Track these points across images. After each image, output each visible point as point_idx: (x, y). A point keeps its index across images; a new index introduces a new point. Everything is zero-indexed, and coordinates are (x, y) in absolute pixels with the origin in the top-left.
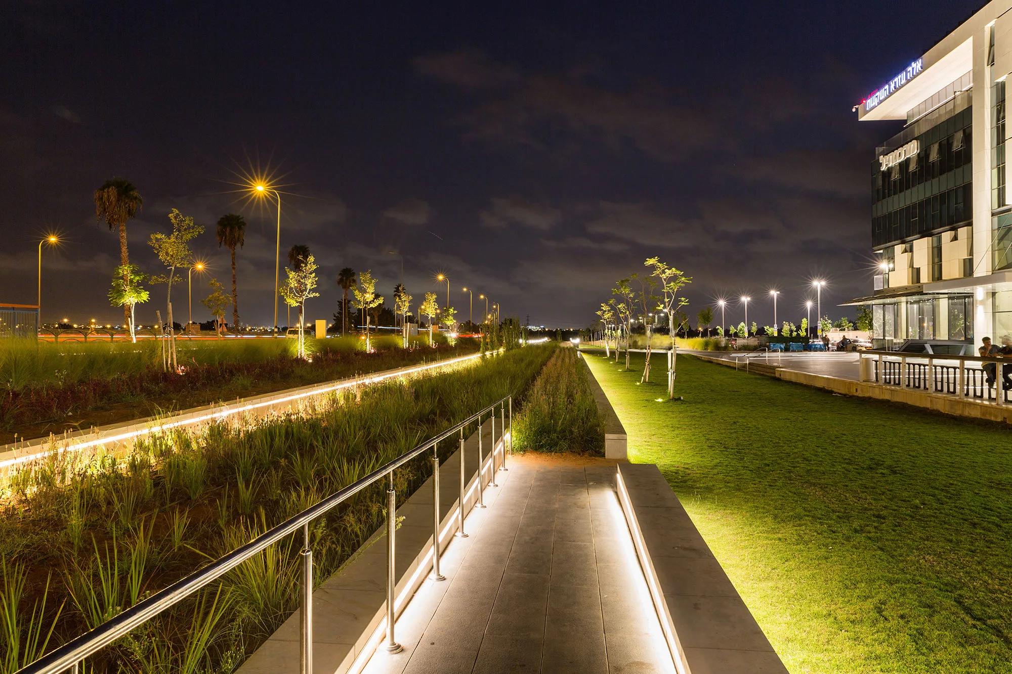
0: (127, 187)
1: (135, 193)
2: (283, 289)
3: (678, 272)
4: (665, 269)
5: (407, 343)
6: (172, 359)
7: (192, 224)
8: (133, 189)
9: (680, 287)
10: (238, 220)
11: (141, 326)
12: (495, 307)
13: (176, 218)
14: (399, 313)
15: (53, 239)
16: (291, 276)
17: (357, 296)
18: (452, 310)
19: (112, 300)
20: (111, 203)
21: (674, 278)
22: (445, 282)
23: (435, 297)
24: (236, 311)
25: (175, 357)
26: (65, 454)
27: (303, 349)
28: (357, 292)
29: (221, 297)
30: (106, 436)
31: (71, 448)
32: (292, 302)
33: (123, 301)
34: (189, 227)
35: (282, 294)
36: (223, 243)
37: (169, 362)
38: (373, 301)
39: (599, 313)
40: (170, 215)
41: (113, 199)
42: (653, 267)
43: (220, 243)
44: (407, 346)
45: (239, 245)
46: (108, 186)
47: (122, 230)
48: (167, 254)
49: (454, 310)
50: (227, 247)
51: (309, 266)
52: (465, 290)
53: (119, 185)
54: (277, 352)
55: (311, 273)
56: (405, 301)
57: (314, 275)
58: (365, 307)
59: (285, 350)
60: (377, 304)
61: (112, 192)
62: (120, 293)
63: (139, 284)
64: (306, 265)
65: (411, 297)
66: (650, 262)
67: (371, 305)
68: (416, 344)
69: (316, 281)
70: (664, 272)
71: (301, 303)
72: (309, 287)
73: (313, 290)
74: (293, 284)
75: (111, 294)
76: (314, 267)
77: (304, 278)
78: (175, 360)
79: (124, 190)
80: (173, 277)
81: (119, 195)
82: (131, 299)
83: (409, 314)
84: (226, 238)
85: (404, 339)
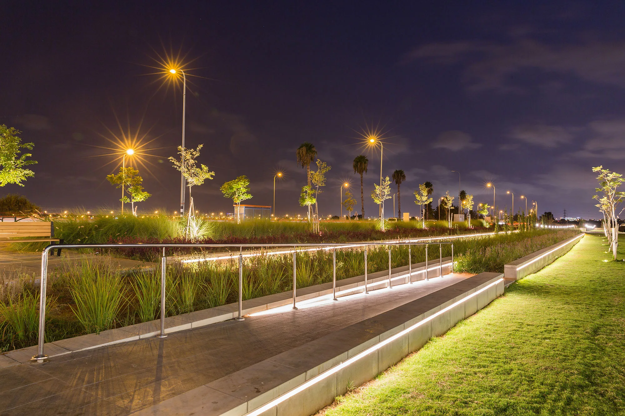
0: (310, 146)
1: (314, 149)
2: (373, 195)
3: (618, 175)
4: (608, 173)
5: (451, 225)
6: (317, 228)
7: (326, 166)
8: (313, 147)
9: (619, 185)
10: (364, 158)
11: (321, 218)
12: (534, 204)
13: (319, 163)
14: (446, 207)
15: (280, 175)
16: (377, 188)
17: (417, 198)
18: (486, 205)
19: (300, 203)
20: (303, 156)
21: (614, 180)
22: (492, 188)
23: (472, 197)
24: (363, 209)
25: (318, 228)
26: (266, 255)
27: (383, 226)
28: (417, 196)
29: (351, 201)
30: (281, 251)
31: (268, 254)
32: (378, 202)
33: (305, 203)
34: (325, 167)
35: (373, 197)
36: (356, 172)
37: (316, 230)
38: (427, 200)
39: (598, 206)
40: (317, 162)
41: (304, 153)
42: (598, 173)
43: (355, 172)
44: (451, 227)
45: (364, 172)
46: (302, 147)
47: (308, 168)
48: (315, 180)
49: (488, 205)
50: (358, 173)
51: (386, 182)
52: (508, 193)
53: (306, 145)
54: (370, 227)
55: (387, 186)
56: (449, 200)
57: (388, 187)
58: (422, 204)
59: (374, 227)
60: (429, 202)
61: (304, 149)
62: (304, 200)
63: (312, 195)
64: (385, 182)
65: (453, 198)
66: (596, 169)
67: (426, 203)
68: (457, 226)
69: (389, 190)
70: (607, 176)
71: (382, 202)
72: (386, 193)
73: (388, 195)
74: (378, 192)
75: (300, 200)
76: (389, 183)
77: (384, 189)
78: (319, 229)
79: (309, 148)
80: (318, 191)
81: (307, 151)
82: (309, 202)
83: (452, 208)
84: (358, 169)
85: (449, 223)
